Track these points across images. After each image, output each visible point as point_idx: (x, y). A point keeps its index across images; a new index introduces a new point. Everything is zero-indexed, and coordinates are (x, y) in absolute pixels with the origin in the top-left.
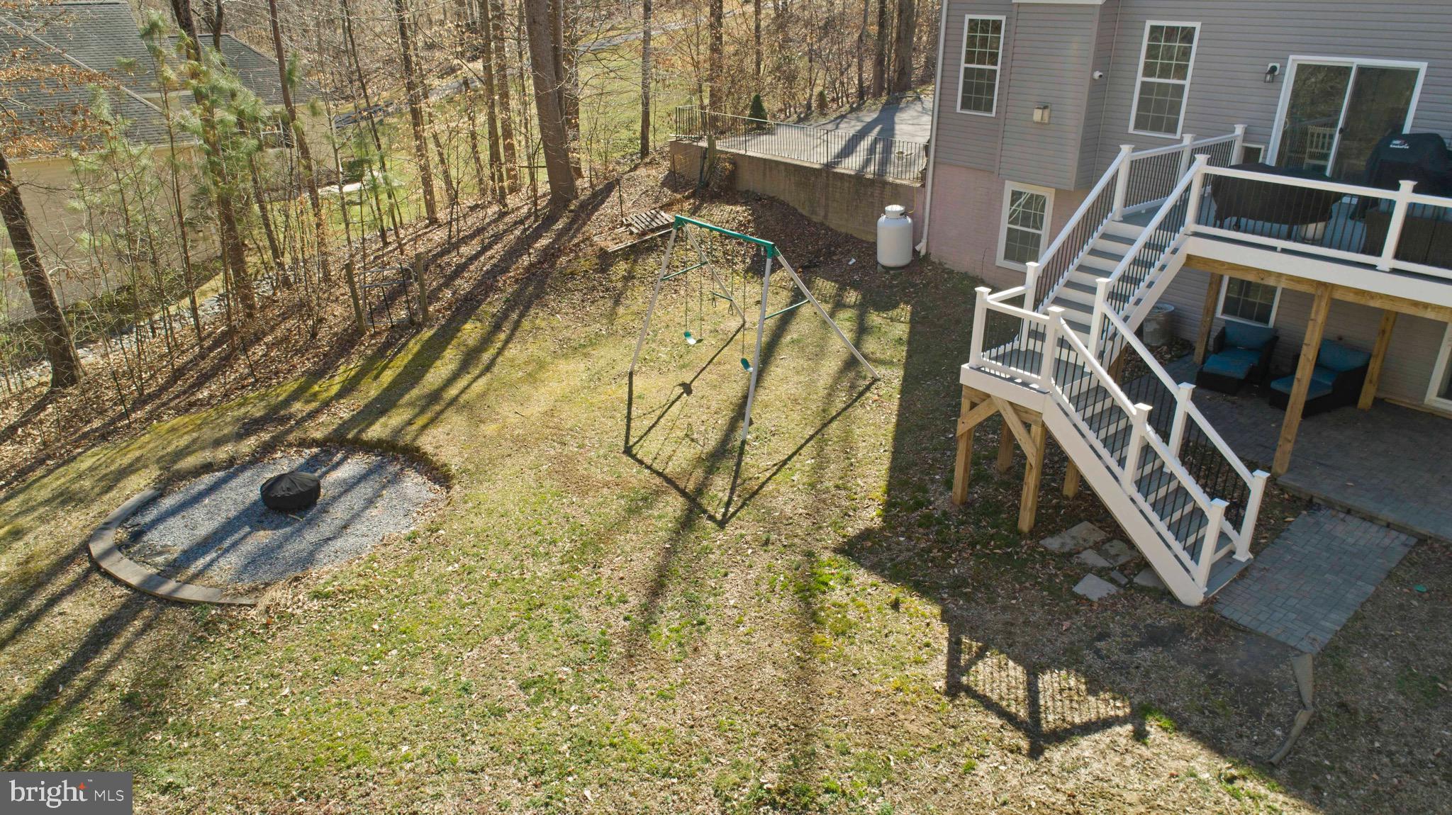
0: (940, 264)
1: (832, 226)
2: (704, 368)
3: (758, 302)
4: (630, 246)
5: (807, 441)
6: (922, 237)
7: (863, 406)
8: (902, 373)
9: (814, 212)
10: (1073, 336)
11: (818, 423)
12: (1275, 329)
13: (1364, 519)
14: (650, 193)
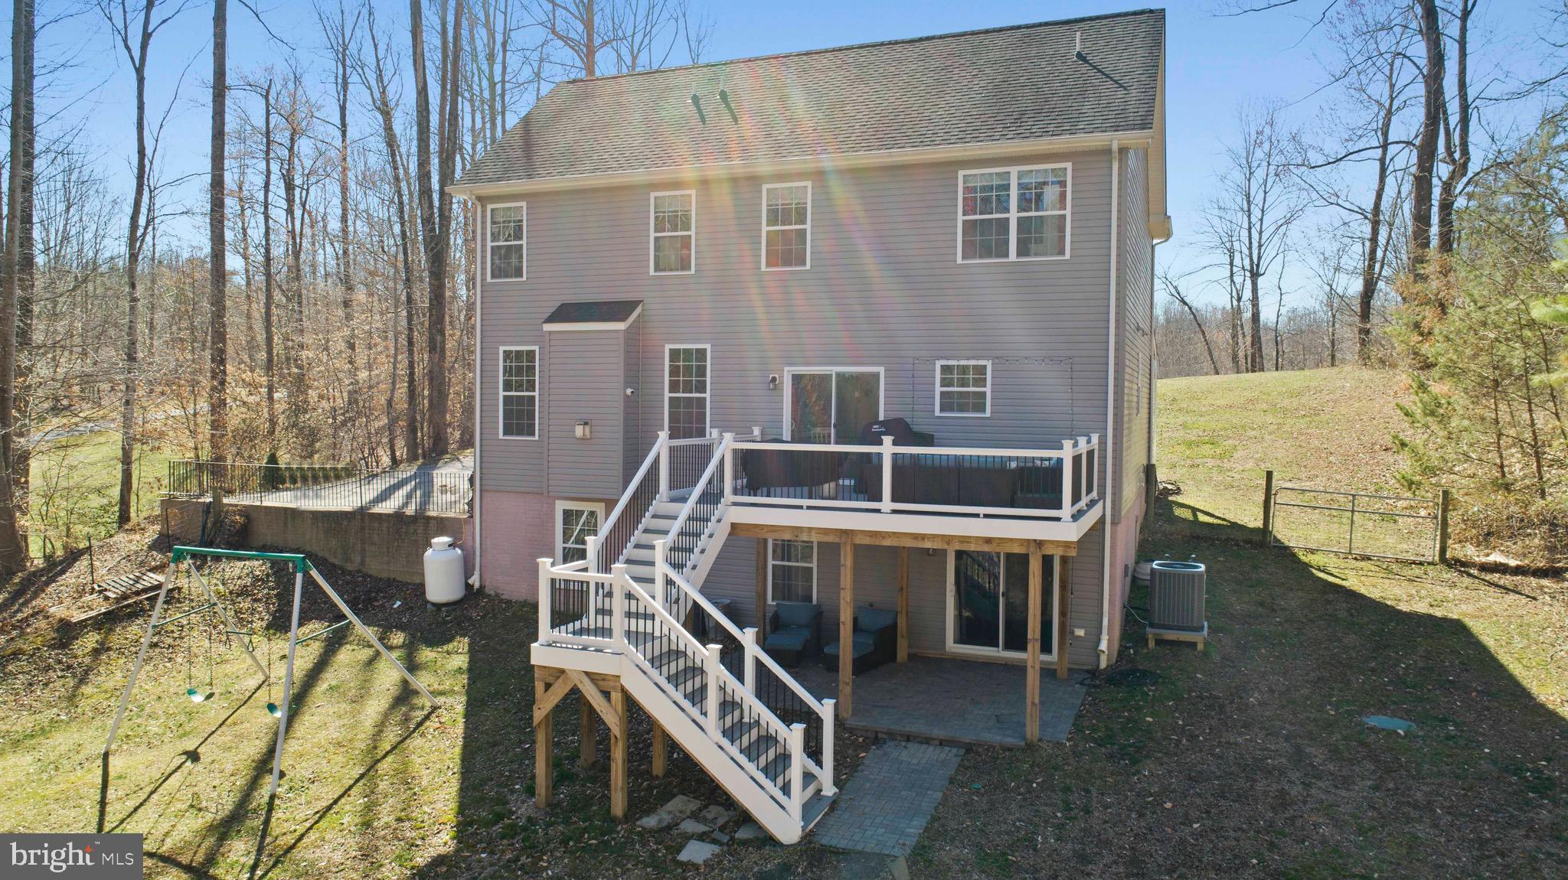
0: (497, 595)
1: (373, 573)
2: (213, 732)
3: (284, 657)
4: (104, 614)
5: (357, 781)
6: (474, 569)
7: (423, 735)
8: (464, 699)
9: (348, 559)
10: (638, 589)
11: (369, 761)
12: (819, 606)
13: (921, 743)
14: (133, 558)
